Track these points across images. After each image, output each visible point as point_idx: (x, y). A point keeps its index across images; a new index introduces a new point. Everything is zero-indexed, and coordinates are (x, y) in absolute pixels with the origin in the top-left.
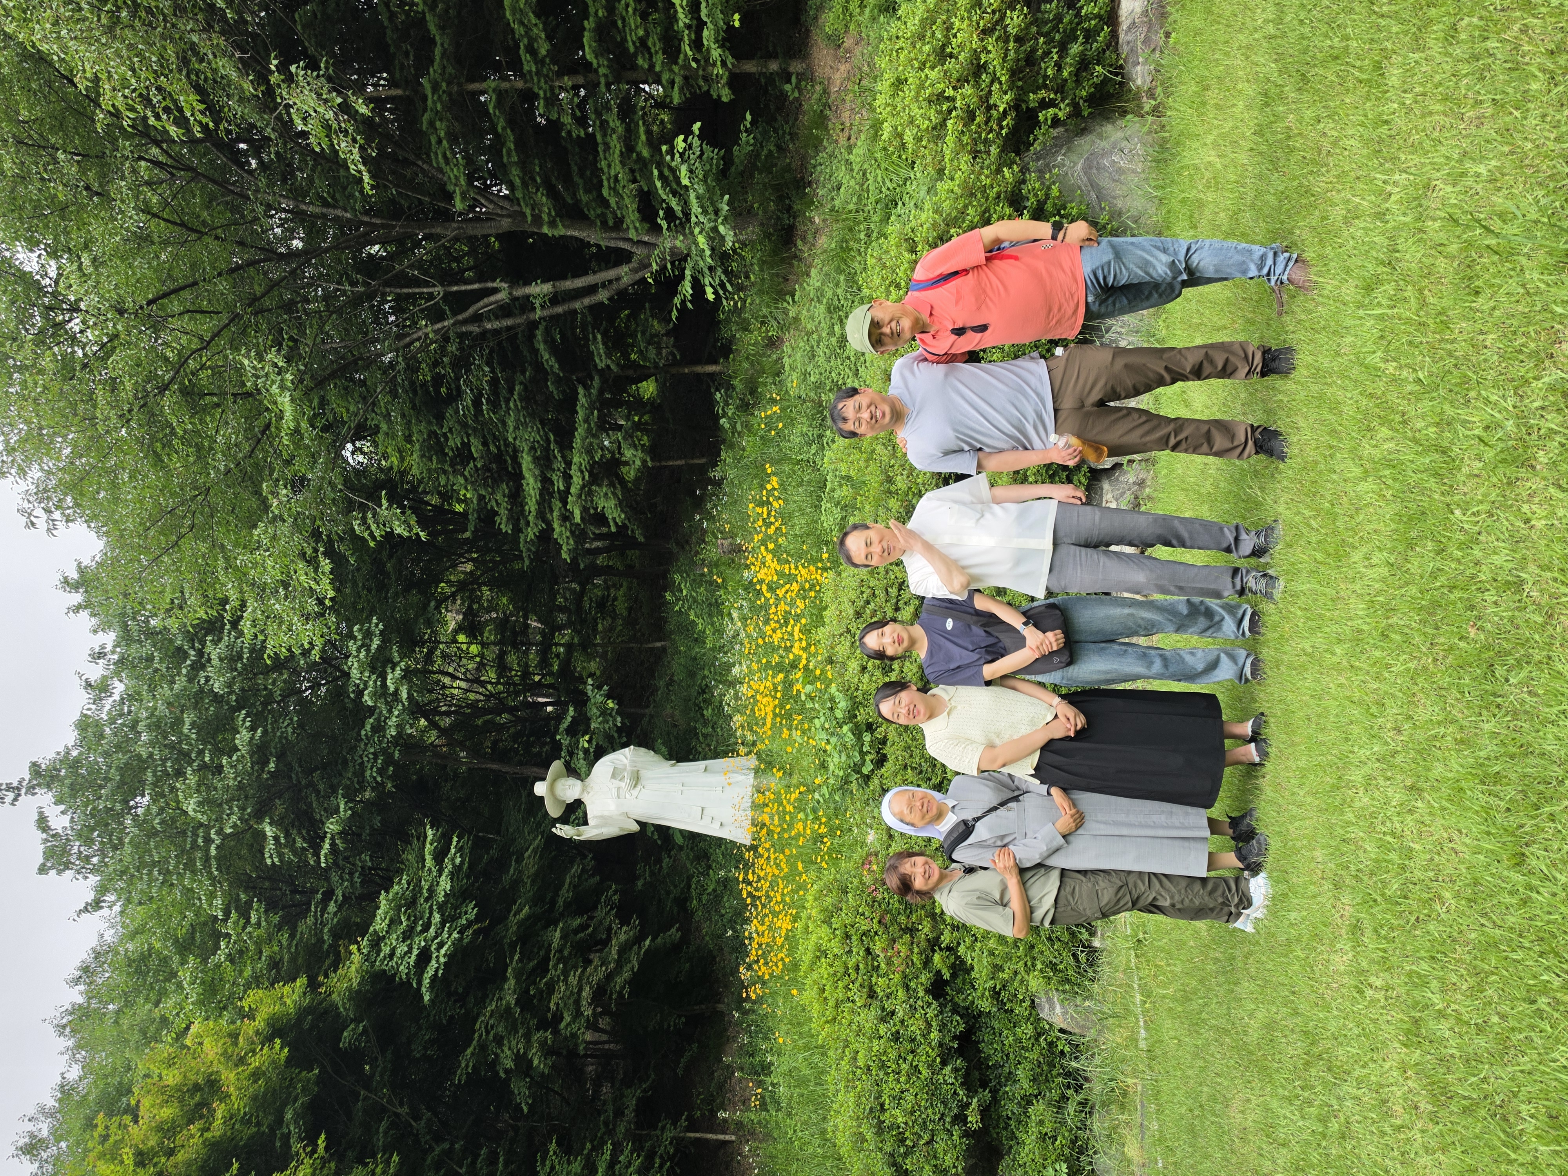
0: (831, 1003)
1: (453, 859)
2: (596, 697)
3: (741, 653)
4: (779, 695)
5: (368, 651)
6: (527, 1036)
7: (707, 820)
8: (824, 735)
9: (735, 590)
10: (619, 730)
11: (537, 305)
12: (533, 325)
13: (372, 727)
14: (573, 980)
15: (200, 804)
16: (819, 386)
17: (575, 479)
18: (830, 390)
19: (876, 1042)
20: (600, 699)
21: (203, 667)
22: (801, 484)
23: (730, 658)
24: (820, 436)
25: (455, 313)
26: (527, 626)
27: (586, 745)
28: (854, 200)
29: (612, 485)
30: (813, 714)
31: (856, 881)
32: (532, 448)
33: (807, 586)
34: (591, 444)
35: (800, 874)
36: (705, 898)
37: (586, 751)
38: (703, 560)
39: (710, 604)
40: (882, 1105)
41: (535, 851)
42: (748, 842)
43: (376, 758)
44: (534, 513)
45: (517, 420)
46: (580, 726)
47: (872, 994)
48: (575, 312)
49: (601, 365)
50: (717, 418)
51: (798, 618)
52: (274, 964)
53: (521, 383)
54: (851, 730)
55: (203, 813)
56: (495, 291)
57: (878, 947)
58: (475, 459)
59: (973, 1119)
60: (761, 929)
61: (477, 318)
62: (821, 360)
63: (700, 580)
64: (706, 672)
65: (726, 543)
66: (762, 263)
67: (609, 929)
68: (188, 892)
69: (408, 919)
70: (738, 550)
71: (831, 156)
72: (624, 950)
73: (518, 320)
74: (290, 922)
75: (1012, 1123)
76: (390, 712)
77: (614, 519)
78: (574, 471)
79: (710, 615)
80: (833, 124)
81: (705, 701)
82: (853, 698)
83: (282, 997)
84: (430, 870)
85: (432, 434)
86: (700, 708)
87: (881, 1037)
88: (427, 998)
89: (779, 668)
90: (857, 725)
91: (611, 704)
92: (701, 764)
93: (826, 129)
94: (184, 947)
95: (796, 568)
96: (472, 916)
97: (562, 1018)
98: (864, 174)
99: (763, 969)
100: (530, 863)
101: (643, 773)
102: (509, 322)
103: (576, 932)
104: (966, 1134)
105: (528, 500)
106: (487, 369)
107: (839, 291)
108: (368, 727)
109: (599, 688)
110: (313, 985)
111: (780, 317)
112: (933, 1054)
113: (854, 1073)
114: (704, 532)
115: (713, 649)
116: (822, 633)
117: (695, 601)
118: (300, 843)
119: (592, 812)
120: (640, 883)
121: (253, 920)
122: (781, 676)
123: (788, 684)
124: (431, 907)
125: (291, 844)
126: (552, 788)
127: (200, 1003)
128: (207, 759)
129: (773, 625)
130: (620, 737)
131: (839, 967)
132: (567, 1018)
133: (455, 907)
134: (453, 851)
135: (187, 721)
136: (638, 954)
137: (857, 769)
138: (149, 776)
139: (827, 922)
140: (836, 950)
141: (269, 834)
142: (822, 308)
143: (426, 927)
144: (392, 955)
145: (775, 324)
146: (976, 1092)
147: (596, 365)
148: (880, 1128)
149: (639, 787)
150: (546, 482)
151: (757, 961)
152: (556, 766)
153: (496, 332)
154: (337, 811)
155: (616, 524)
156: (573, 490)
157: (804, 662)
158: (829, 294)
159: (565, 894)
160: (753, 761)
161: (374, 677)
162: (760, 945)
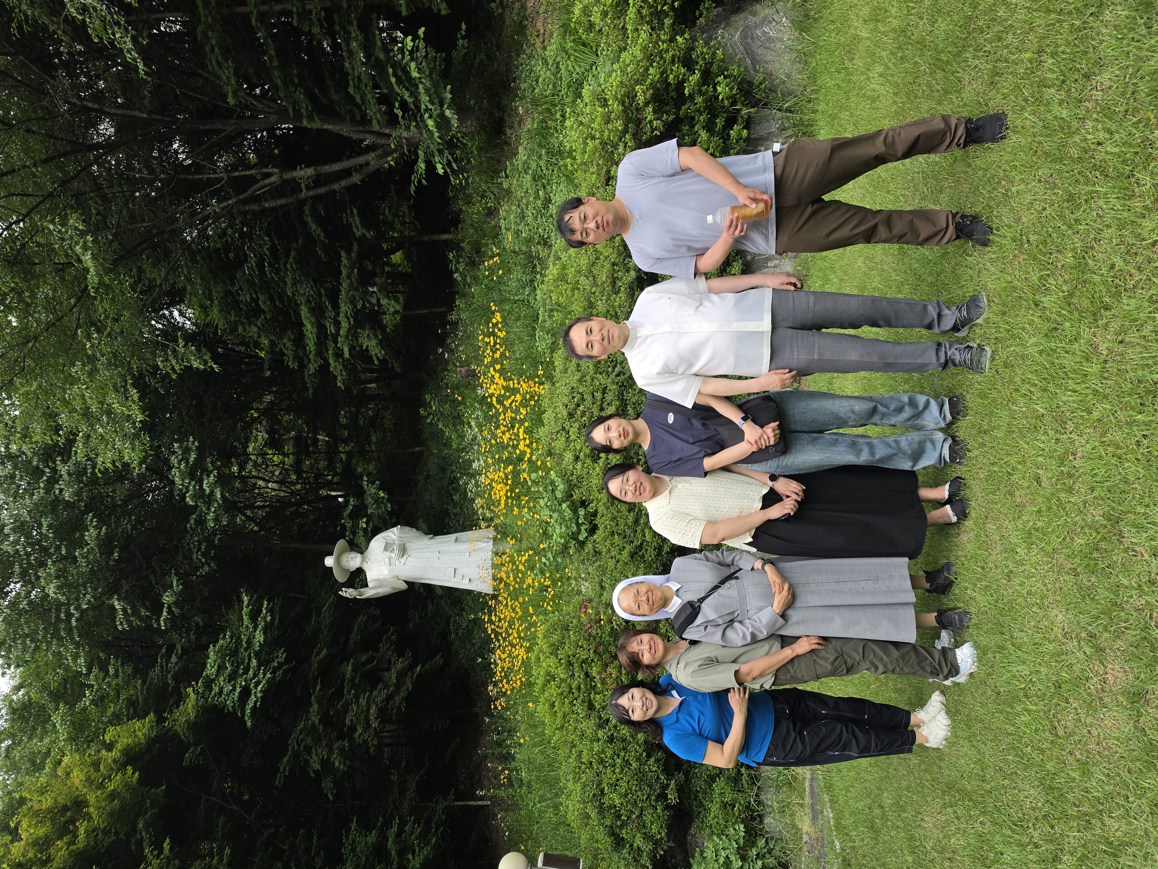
0: (559, 715)
1: (265, 618)
2: (371, 490)
3: (479, 452)
4: (509, 482)
5: (187, 462)
6: (330, 746)
7: (459, 577)
8: (547, 512)
9: (472, 405)
10: (390, 514)
11: (303, 185)
12: (302, 203)
13: (196, 520)
14: (363, 701)
15: (59, 588)
16: (529, 241)
17: (343, 324)
18: (538, 243)
19: (595, 744)
20: (373, 491)
21: (57, 482)
22: (518, 319)
23: (469, 456)
24: (532, 281)
25: (237, 194)
26: (317, 440)
27: (364, 526)
28: (551, 86)
29: (372, 328)
30: (537, 495)
31: (575, 621)
32: (308, 301)
33: (528, 396)
34: (354, 296)
35: (531, 616)
36: (460, 632)
37: (365, 530)
38: (447, 384)
39: (454, 417)
40: (602, 791)
41: (330, 607)
42: (491, 592)
43: (200, 544)
44: (313, 353)
45: (294, 279)
46: (359, 512)
47: (591, 707)
48: (334, 192)
49: (358, 234)
50: (452, 273)
51: (522, 422)
52: (132, 703)
53: (295, 249)
54: (568, 507)
55: (64, 594)
56: (269, 175)
57: (594, 672)
58: (265, 313)
59: (672, 797)
60: (503, 656)
61: (256, 199)
62: (530, 220)
63: (445, 399)
64: (454, 468)
65: (463, 370)
66: (480, 149)
67: (389, 661)
68: (58, 655)
69: (232, 665)
70: (473, 375)
71: (530, 57)
72: (401, 675)
73: (290, 200)
74: (141, 672)
75: (701, 795)
76: (209, 509)
77: (376, 355)
78: (342, 318)
79: (454, 425)
80: (530, 30)
81: (454, 489)
82: (569, 482)
83: (135, 731)
84: (247, 627)
85: (228, 293)
86: (451, 495)
87: (599, 740)
88: (249, 724)
89: (509, 461)
90: (573, 502)
91: (382, 494)
92: (453, 536)
93: (525, 36)
94: (57, 696)
95: (519, 383)
96: (282, 659)
97: (356, 730)
98: (557, 67)
99: (506, 686)
100: (326, 616)
101: (408, 545)
102: (283, 201)
103: (364, 664)
104: (667, 807)
105: (308, 341)
106: (266, 238)
107: (542, 163)
108: (192, 521)
109: (373, 483)
110: (160, 720)
111: (496, 190)
112: (640, 751)
113: (580, 767)
114: (447, 362)
115: (457, 450)
116: (542, 432)
117: (442, 414)
118: (143, 612)
119: (371, 575)
120: (411, 625)
121: (111, 671)
122: (511, 468)
123: (516, 474)
124: (249, 655)
125: (136, 612)
126: (338, 561)
127: (71, 739)
128: (63, 552)
129: (502, 428)
130: (391, 519)
131: (564, 687)
132: (360, 730)
133: (269, 654)
134: (264, 611)
135: (45, 524)
136: (412, 678)
137: (574, 537)
138: (17, 568)
139: (554, 653)
140: (562, 676)
141: (117, 607)
142: (529, 177)
143: (246, 671)
144: (221, 693)
145: (492, 196)
146: (673, 774)
147: (354, 233)
148: (601, 809)
149: (406, 556)
150: (321, 329)
151: (502, 681)
152: (341, 543)
153: (273, 209)
154: (171, 587)
155: (378, 358)
156: (342, 332)
157: (528, 455)
158: (534, 165)
159: (355, 636)
160: (491, 533)
161: (193, 483)
162: (503, 668)
